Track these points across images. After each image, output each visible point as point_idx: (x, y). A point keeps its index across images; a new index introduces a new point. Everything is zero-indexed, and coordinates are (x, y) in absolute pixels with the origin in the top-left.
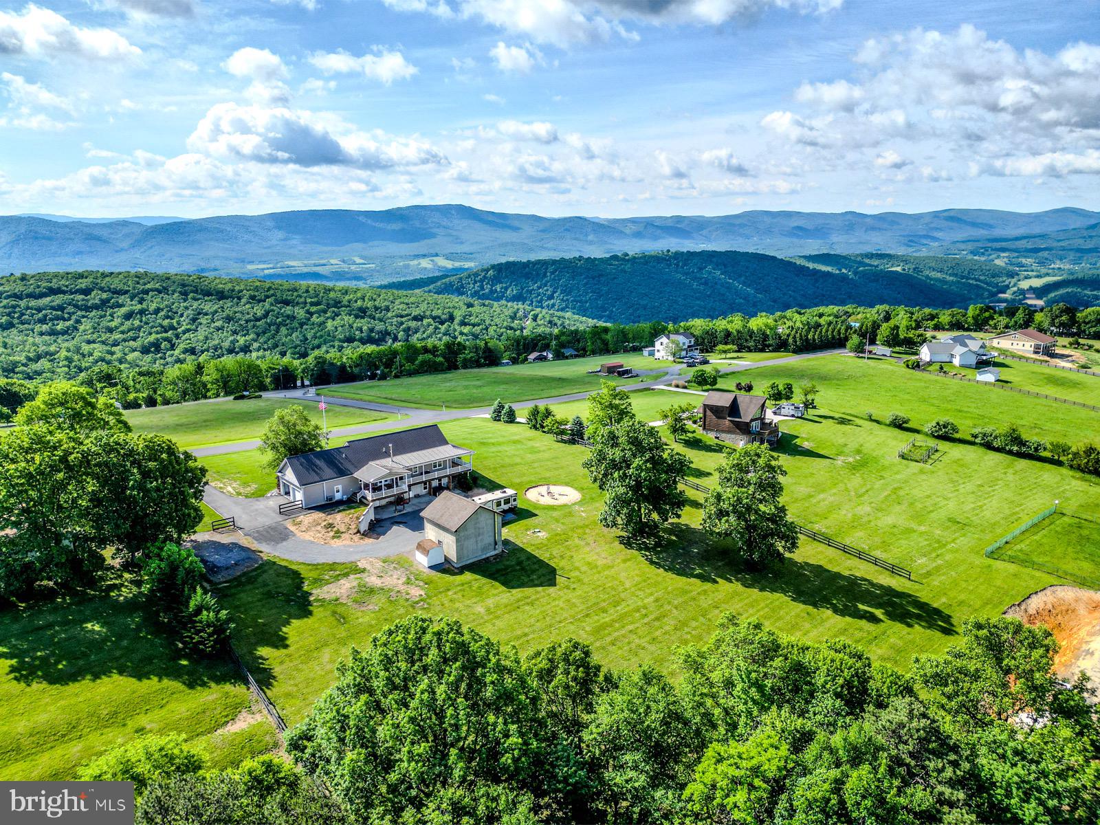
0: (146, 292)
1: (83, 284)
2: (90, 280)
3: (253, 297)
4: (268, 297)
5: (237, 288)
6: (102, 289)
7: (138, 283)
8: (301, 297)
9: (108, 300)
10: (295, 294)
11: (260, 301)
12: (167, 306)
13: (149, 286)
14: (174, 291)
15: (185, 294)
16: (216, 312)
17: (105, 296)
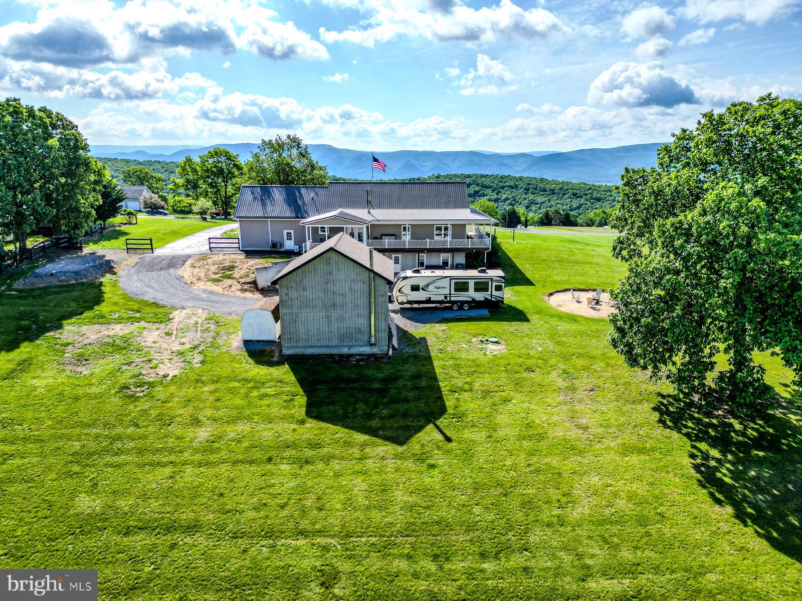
0: (503, 188)
1: (468, 180)
2: (473, 178)
3: (574, 195)
4: (586, 195)
5: (565, 188)
6: (478, 185)
7: (501, 182)
8: (612, 196)
9: (478, 192)
10: (608, 193)
11: (579, 197)
12: (513, 197)
13: (507, 184)
14: (521, 188)
15: (527, 190)
16: (544, 202)
17: (477, 189)
